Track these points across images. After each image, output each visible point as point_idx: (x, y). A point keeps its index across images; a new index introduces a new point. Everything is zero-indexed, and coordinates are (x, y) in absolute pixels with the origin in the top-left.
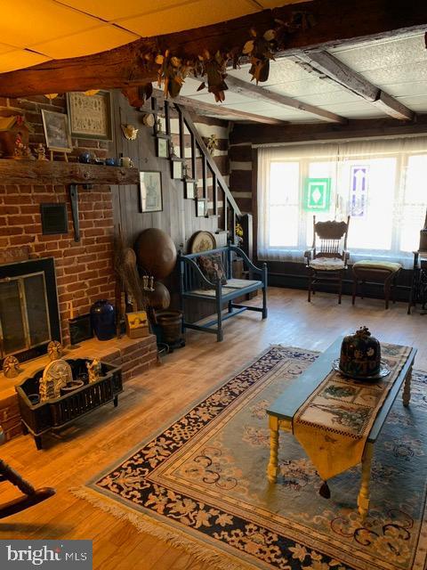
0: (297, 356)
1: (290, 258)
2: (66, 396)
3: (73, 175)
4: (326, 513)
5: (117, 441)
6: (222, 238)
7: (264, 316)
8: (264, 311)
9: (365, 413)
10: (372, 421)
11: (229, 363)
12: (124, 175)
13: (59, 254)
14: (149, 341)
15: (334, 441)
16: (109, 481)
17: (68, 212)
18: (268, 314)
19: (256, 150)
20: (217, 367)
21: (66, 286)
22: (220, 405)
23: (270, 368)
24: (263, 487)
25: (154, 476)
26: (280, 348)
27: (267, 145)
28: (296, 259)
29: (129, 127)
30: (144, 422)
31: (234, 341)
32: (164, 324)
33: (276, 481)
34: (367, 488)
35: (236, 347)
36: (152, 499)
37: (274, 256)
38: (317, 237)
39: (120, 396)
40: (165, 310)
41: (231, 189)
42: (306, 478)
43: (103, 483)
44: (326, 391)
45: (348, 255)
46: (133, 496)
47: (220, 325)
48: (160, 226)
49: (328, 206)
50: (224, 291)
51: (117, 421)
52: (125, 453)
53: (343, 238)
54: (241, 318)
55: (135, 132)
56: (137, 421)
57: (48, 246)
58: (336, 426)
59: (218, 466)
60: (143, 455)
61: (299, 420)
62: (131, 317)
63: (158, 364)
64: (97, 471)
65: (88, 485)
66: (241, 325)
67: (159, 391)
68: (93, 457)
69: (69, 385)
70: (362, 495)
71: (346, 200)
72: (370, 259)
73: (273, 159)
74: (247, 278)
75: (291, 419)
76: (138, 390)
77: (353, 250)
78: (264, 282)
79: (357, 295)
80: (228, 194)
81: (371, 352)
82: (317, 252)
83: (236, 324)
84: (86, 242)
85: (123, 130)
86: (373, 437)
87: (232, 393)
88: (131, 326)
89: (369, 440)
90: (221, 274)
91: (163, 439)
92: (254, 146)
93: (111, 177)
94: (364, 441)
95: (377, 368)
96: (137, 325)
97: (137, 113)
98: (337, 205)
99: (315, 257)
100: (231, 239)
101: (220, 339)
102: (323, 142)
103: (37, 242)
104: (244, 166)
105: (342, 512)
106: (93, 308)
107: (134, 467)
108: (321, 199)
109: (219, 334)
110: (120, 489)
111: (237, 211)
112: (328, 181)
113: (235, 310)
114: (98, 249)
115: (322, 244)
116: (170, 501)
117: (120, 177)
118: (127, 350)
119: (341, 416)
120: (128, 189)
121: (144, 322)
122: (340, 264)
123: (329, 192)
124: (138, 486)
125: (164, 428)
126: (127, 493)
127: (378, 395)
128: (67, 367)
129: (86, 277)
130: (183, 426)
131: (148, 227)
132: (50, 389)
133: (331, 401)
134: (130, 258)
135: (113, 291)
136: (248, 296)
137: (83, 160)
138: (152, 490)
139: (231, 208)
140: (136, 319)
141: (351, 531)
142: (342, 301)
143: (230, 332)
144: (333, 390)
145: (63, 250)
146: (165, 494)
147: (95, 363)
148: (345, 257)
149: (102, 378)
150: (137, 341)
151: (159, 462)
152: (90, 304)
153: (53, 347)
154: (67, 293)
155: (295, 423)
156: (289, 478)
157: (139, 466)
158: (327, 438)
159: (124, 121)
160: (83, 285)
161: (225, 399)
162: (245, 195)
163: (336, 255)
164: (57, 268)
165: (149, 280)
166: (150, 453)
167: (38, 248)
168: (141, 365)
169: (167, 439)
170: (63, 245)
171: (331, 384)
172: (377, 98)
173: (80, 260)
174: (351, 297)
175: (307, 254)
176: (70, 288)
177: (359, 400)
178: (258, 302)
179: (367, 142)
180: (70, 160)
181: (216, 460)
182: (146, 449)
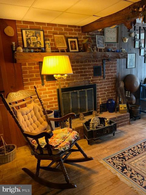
2: (98, 129)
3: (104, 56)
5: (115, 147)
12: (122, 55)
13: (98, 83)
14: (127, 115)
17: (102, 69)
21: (99, 93)
25: (127, 163)
29: (125, 38)
30: (124, 143)
32: (133, 109)
36: (126, 171)
39: (116, 132)
40: (133, 105)
43: (109, 160)
46: (119, 168)
48: (134, 73)
51: (114, 141)
52: (116, 152)
55: (127, 39)
56: (121, 142)
57: (95, 80)
60: (123, 155)
62: (121, 106)
63: (130, 124)
64: (107, 156)
65: (104, 160)
67: (130, 133)
68: (105, 151)
69: (99, 125)
76: (122, 132)
84: (107, 79)
85: (123, 39)
88: (120, 109)
91: (130, 151)
93: (117, 56)
96: (123, 109)
97: (128, 33)
103: (92, 78)
107: (119, 158)
110: (114, 164)
114: (111, 81)
116: (132, 173)
118: (119, 117)
120: (123, 60)
121: (125, 108)
124: (121, 165)
125: (131, 147)
126: (117, 166)
128: (98, 119)
129: (106, 91)
130: (139, 148)
131: (129, 73)
132: (93, 126)
134: (122, 85)
135: (115, 96)
137: (108, 51)
138: (126, 167)
140: (123, 106)
145: (99, 81)
146: (131, 170)
147: (108, 120)
149: (110, 125)
150: (123, 114)
151: (129, 159)
152: (107, 100)
153: (94, 113)
154: (100, 95)
157: (121, 158)
159: (123, 36)
160: (105, 93)
164: (97, 87)
165: (128, 93)
166: (126, 154)
167: (92, 81)
168: (123, 123)
169: (132, 151)
173: (104, 85)
176: (101, 94)
180: (104, 51)
182: (124, 152)
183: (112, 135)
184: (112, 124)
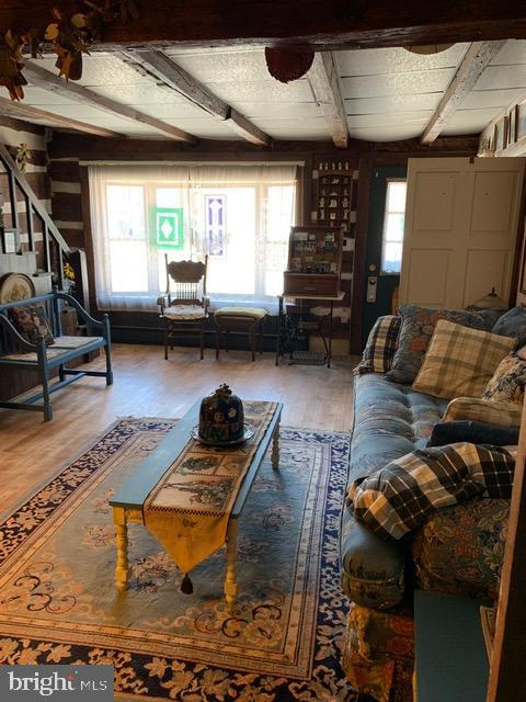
0: (152, 427)
1: (139, 306)
4: (189, 612)
6: (44, 282)
7: (109, 382)
8: (108, 376)
9: (228, 484)
10: (235, 493)
15: (193, 524)
18: (115, 380)
19: (85, 169)
22: (50, 504)
23: (118, 447)
24: (111, 598)
26: (131, 421)
27: (100, 163)
28: (148, 307)
33: (128, 586)
37: (119, 304)
38: (172, 281)
41: (54, 217)
42: (165, 575)
44: (183, 466)
45: (208, 301)
47: (47, 399)
49: (182, 242)
50: (50, 354)
53: (202, 281)
54: (76, 387)
58: (196, 506)
59: (49, 586)
61: (150, 507)
66: (80, 396)
70: (228, 581)
71: (201, 237)
72: (233, 305)
73: (109, 181)
74: (84, 334)
75: (140, 507)
77: (213, 295)
78: (105, 338)
79: (223, 348)
80: (49, 223)
81: (232, 414)
82: (173, 299)
83: (71, 395)
86: (236, 512)
87: (67, 487)
89: (232, 516)
90: (44, 331)
92: (82, 163)
94: (227, 517)
95: (241, 431)
98: (192, 242)
99: (171, 304)
100: (57, 283)
101: (48, 418)
102: (170, 163)
104: (72, 188)
105: (207, 606)
108: (172, 234)
109: (47, 411)
111: (64, 247)
112: (180, 212)
113: (69, 378)
115: (179, 289)
119: (200, 492)
122: (200, 312)
123: (181, 225)
127: (242, 461)
133: (190, 477)
136: (87, 358)
139: (55, 244)
141: (218, 624)
142: (205, 356)
143: (62, 407)
144: (191, 464)
148: (205, 304)
155: (145, 511)
156: (144, 579)
158: (185, 523)
161: (58, 496)
162: (75, 225)
163: (194, 302)
171: (190, 456)
172: (228, 117)
174: (215, 350)
175: (160, 301)
177: (221, 471)
178: (99, 365)
179: (221, 167)
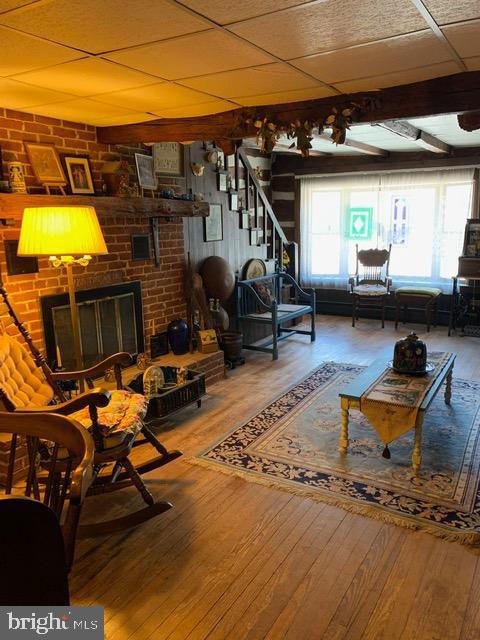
0: (349, 370)
1: (332, 285)
2: (165, 394)
3: (160, 210)
4: (388, 469)
5: (210, 430)
6: (271, 266)
7: (313, 339)
8: (312, 334)
10: (421, 399)
11: (288, 376)
12: (197, 208)
13: (144, 278)
14: (218, 356)
15: (393, 413)
16: (214, 454)
17: (150, 242)
18: (317, 338)
19: (299, 180)
20: (278, 379)
21: (148, 306)
22: (288, 405)
23: (327, 379)
24: (337, 455)
25: (248, 450)
26: (333, 364)
27: (310, 176)
28: (339, 287)
29: (197, 165)
30: (228, 417)
31: (289, 359)
32: (227, 342)
33: (346, 451)
34: (419, 447)
35: (292, 364)
36: (251, 464)
37: (317, 284)
38: (361, 265)
39: (203, 399)
40: (225, 332)
41: (279, 219)
43: (210, 455)
44: (384, 382)
45: (390, 281)
46: (235, 463)
47: (275, 345)
48: (220, 254)
49: (370, 235)
50: (279, 314)
51: (204, 417)
52: (219, 437)
53: (385, 265)
54: (291, 341)
55: (202, 168)
56: (221, 417)
57: (137, 271)
58: (395, 401)
59: (297, 444)
60: (234, 438)
61: (366, 399)
62: (203, 334)
63: (225, 377)
64: (201, 449)
65: (198, 456)
66: (292, 347)
67: (234, 396)
68: (194, 441)
69: (164, 386)
70: (415, 454)
71: (387, 229)
72: (411, 285)
73: (316, 189)
74: (294, 303)
75: (359, 399)
76: (214, 396)
77: (394, 277)
78: (312, 307)
79: (400, 320)
80: (276, 224)
81: (419, 352)
82: (360, 280)
83: (287, 347)
84: (165, 268)
85: (193, 168)
86: (424, 407)
87: (297, 397)
88: (204, 342)
89: (420, 410)
90: (273, 299)
91: (247, 428)
92: (297, 177)
93: (187, 210)
94: (417, 410)
95: (424, 365)
96: (208, 341)
97: (203, 151)
98: (379, 234)
99: (358, 283)
100: (279, 263)
101: (275, 358)
102: (365, 173)
103: (128, 267)
104: (288, 196)
105: (400, 469)
106: (170, 326)
107: (230, 446)
108: (363, 229)
109: (275, 353)
110: (224, 459)
111: (284, 240)
112: (370, 210)
113: (284, 334)
114: (173, 274)
115: (366, 271)
116: (265, 465)
117: (195, 211)
118: (202, 362)
119: (398, 396)
120: (197, 221)
121: (214, 339)
122: (383, 290)
123: (371, 220)
124: (237, 457)
125: (246, 420)
126: (230, 461)
127: (426, 384)
128: (160, 372)
129: (164, 299)
130: (262, 420)
131: (210, 255)
132: (153, 388)
133: (392, 388)
134: (198, 283)
135: (185, 311)
136: (295, 321)
137: (166, 196)
138: (249, 458)
139: (278, 238)
140: (207, 336)
141: (409, 478)
142: (386, 326)
143: (283, 352)
144: (389, 381)
145: (147, 275)
146: (261, 461)
147: (182, 369)
148: (388, 283)
149: (190, 381)
150: (209, 355)
151: (249, 443)
152: (167, 323)
153: (142, 359)
154: (149, 312)
155: (361, 402)
156: (356, 449)
157: (233, 445)
158: (388, 411)
159: (192, 160)
160: (161, 306)
161: (293, 401)
162: (288, 224)
163: (378, 282)
164: (143, 290)
165: (215, 302)
166: (241, 436)
167: (130, 272)
168: (212, 376)
169: (251, 428)
170: (147, 270)
171: (387, 377)
172: (418, 138)
173: (159, 283)
174: (394, 323)
175: (351, 281)
176: (152, 308)
177: (411, 387)
178: (306, 326)
179: (408, 174)
180: (156, 196)
181: (294, 440)
182: (235, 434)
183: (194, 406)
184: (197, 378)
